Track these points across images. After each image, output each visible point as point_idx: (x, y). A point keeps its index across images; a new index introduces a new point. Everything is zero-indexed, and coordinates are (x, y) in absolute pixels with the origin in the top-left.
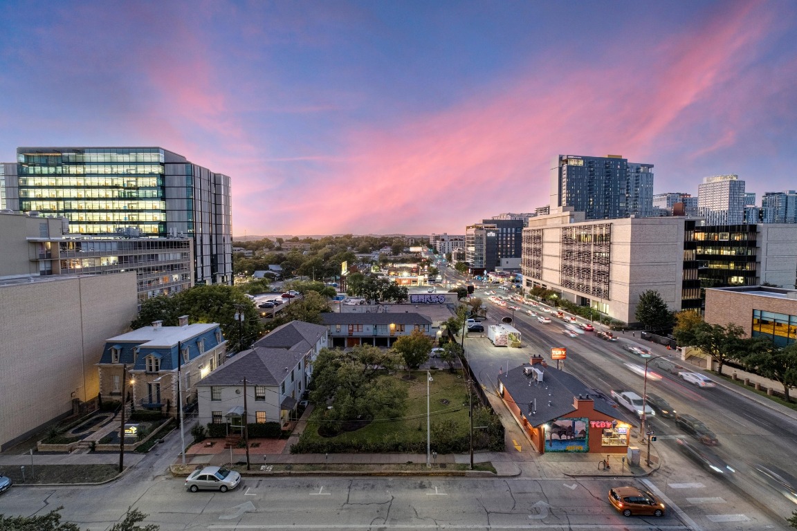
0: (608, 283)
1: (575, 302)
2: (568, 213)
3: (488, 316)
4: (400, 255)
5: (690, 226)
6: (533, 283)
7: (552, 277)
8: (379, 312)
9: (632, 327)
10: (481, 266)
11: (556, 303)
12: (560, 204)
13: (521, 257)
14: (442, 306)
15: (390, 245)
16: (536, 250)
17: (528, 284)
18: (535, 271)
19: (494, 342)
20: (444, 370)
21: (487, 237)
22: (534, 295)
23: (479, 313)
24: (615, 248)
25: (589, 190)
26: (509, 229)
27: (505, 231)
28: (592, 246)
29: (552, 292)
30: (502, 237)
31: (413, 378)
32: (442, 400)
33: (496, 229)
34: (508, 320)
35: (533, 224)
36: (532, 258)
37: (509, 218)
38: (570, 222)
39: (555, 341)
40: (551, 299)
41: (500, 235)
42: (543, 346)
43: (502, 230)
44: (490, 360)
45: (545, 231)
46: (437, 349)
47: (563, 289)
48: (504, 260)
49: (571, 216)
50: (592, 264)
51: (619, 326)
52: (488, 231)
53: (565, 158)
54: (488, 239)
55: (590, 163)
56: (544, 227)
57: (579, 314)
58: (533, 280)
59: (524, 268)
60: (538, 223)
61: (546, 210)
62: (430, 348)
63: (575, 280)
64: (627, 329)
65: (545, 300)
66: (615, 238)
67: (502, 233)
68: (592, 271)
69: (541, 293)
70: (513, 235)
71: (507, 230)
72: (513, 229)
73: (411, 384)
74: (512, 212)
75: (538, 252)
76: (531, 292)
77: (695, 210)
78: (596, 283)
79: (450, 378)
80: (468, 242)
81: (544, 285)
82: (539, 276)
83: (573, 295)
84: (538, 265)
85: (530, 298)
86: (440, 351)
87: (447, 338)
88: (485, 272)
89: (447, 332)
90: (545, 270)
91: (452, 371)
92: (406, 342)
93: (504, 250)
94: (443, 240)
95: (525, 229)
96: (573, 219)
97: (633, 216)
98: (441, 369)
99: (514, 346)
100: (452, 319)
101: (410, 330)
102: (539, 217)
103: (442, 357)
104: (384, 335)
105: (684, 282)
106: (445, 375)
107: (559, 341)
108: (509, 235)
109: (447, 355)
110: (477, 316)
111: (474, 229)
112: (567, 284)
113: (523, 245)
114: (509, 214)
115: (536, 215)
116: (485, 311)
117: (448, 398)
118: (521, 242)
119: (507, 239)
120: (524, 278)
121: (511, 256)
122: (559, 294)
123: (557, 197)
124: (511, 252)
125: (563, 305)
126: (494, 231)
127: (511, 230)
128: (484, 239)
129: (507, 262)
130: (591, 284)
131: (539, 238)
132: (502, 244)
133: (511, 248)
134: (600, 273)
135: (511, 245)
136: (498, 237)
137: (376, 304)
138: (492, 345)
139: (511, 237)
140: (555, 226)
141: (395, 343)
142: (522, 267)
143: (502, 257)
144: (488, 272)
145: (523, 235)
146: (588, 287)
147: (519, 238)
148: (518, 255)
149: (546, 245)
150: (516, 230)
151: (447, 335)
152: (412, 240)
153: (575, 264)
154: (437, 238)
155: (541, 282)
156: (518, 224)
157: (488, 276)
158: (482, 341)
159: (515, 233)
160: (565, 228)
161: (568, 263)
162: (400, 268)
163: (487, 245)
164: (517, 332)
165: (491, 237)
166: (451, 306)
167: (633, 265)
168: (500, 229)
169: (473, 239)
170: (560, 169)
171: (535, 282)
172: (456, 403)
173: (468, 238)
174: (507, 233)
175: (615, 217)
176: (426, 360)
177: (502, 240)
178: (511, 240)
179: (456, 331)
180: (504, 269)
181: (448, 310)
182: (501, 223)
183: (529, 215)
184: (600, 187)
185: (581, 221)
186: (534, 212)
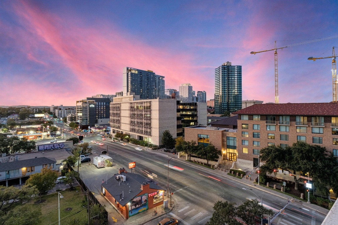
0: (150, 128)
1: (137, 139)
2: (132, 96)
3: (92, 152)
4: (27, 120)
5: (178, 103)
6: (116, 131)
7: (125, 127)
8: (11, 161)
9: (161, 147)
10: (86, 124)
11: (128, 140)
12: (128, 91)
13: (109, 118)
14: (62, 150)
15: (17, 113)
16: (117, 114)
17: (114, 132)
18: (117, 125)
19: (98, 166)
20: (66, 190)
21: (89, 107)
22: (117, 137)
23: (87, 151)
24: (153, 112)
25: (141, 85)
26: (102, 103)
27: (100, 104)
28: (143, 112)
29: (126, 135)
30: (98, 107)
31: (43, 201)
32: (67, 209)
33: (95, 103)
34: (105, 153)
35: (115, 101)
36: (115, 118)
37: (102, 97)
38: (133, 100)
39: (129, 159)
40: (126, 139)
41: (97, 106)
42: (123, 163)
43: (98, 103)
44: (95, 177)
45: (122, 105)
46: (61, 178)
47: (131, 133)
48: (99, 120)
49: (134, 97)
50: (143, 120)
51: (155, 148)
52: (90, 104)
53: (129, 69)
54: (90, 108)
55: (140, 73)
56: (121, 102)
57: (139, 144)
58: (116, 129)
59: (111, 124)
60: (118, 100)
61: (121, 94)
62: (56, 178)
63: (137, 128)
64: (158, 149)
65: (122, 139)
66: (153, 108)
67: (98, 105)
68: (143, 123)
69: (121, 136)
70: (105, 106)
71: (101, 103)
72: (105, 103)
73: (42, 205)
74: (104, 94)
75: (119, 115)
76: (116, 136)
77: (178, 97)
78: (145, 129)
79: (71, 193)
80: (78, 110)
81: (122, 132)
82: (119, 127)
83: (135, 135)
84: (119, 121)
85: (115, 139)
86: (63, 179)
87: (67, 169)
88: (89, 127)
89: (67, 165)
90: (122, 124)
91: (72, 189)
92: (37, 178)
93: (100, 114)
94: (60, 109)
95: (111, 103)
96: (134, 99)
97: (158, 98)
98: (64, 190)
99: (108, 166)
100: (70, 157)
101: (39, 170)
102: (117, 97)
103: (66, 182)
104: (16, 177)
105: (177, 125)
106: (67, 192)
107: (131, 159)
108: (102, 106)
109: (69, 180)
110: (86, 153)
111: (82, 103)
112: (133, 130)
113: (110, 112)
114: (102, 95)
115: (116, 96)
116: (91, 149)
117: (71, 207)
118: (109, 109)
119: (101, 108)
120: (112, 129)
121: (104, 118)
122: (129, 136)
123: (126, 88)
124: (104, 115)
125: (131, 141)
126: (93, 104)
127: (103, 104)
128: (88, 108)
129: (102, 121)
130: (143, 129)
131: (119, 108)
132: (98, 111)
133: (103, 113)
134: (147, 124)
135: (103, 111)
136: (96, 107)
137: (7, 156)
138: (96, 168)
139: (103, 107)
140: (126, 102)
141: (28, 180)
142: (110, 123)
143: (99, 118)
144: (91, 127)
145: (110, 106)
146: (142, 131)
147: (108, 108)
148: (108, 116)
149: (122, 111)
150: (106, 104)
151: (67, 167)
152: (36, 110)
153: (136, 120)
154: (56, 108)
155: (120, 130)
156: (107, 101)
157: (91, 130)
158: (90, 167)
159: (106, 105)
160: (131, 103)
161: (133, 120)
162: (27, 128)
163: (89, 112)
164: (110, 158)
165: (92, 107)
166: (68, 149)
167: (160, 119)
168: (97, 103)
169: (81, 108)
170: (128, 74)
171: (117, 131)
172: (77, 208)
173: (77, 108)
174: (101, 105)
175: (151, 98)
176: (53, 186)
177: (98, 109)
178: (103, 109)
179: (73, 164)
180: (100, 125)
181: (67, 152)
182: (97, 100)
183: (113, 96)
184: (145, 84)
185: (138, 100)
186: (115, 94)
